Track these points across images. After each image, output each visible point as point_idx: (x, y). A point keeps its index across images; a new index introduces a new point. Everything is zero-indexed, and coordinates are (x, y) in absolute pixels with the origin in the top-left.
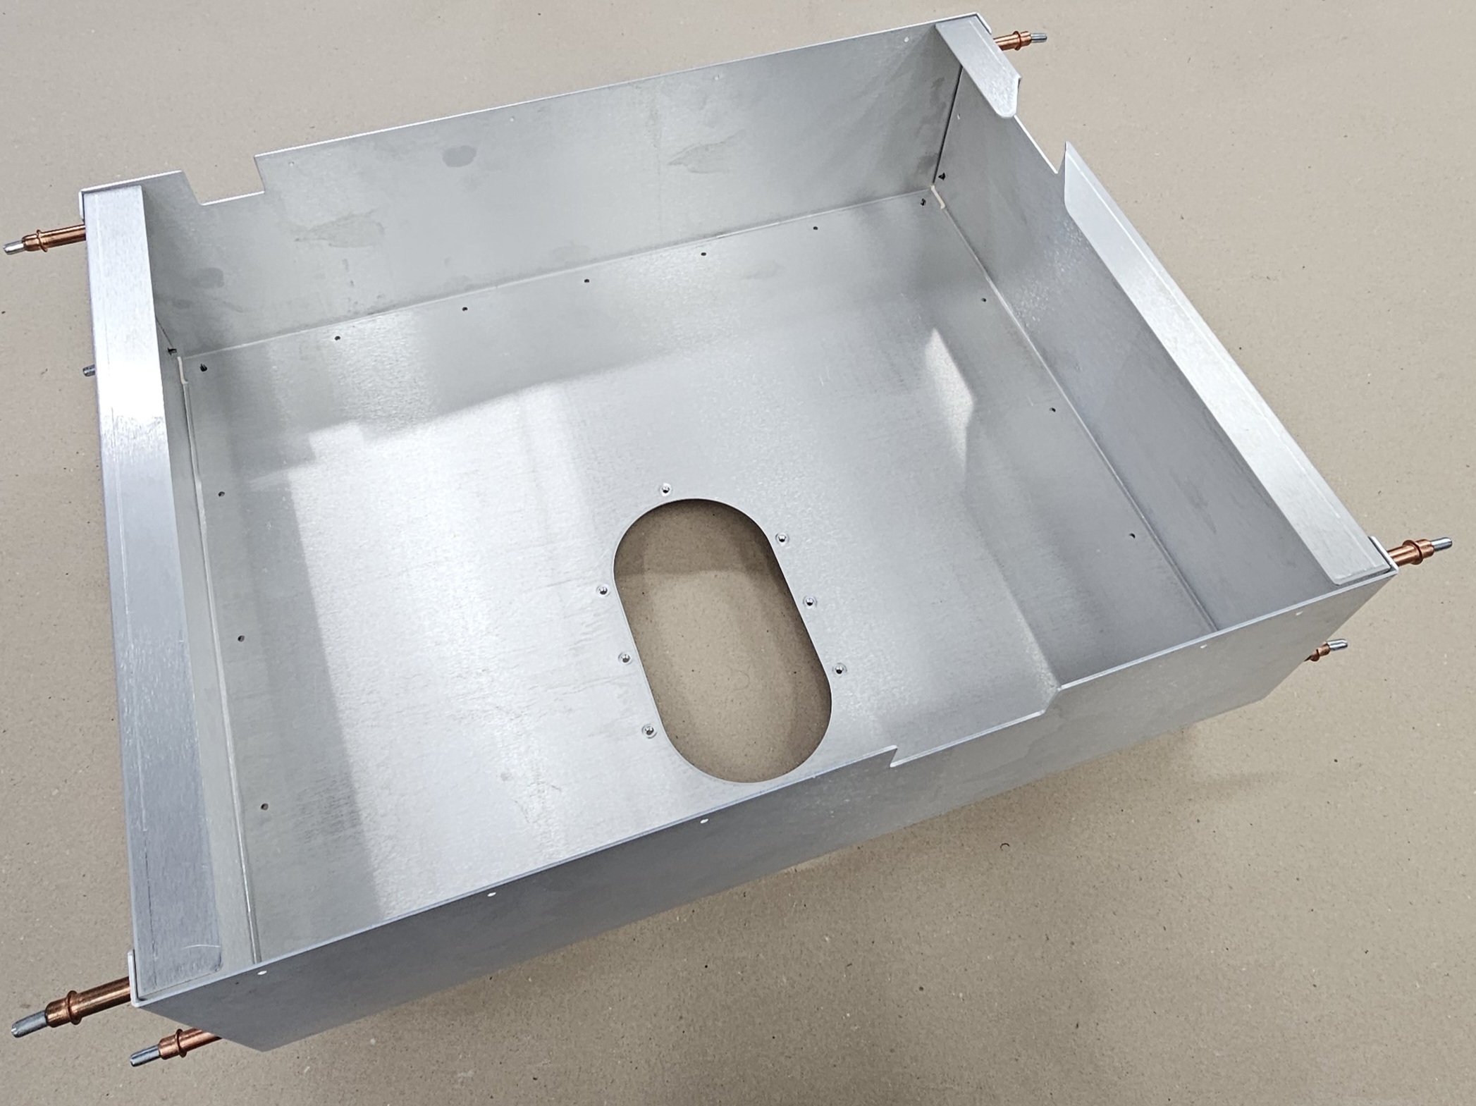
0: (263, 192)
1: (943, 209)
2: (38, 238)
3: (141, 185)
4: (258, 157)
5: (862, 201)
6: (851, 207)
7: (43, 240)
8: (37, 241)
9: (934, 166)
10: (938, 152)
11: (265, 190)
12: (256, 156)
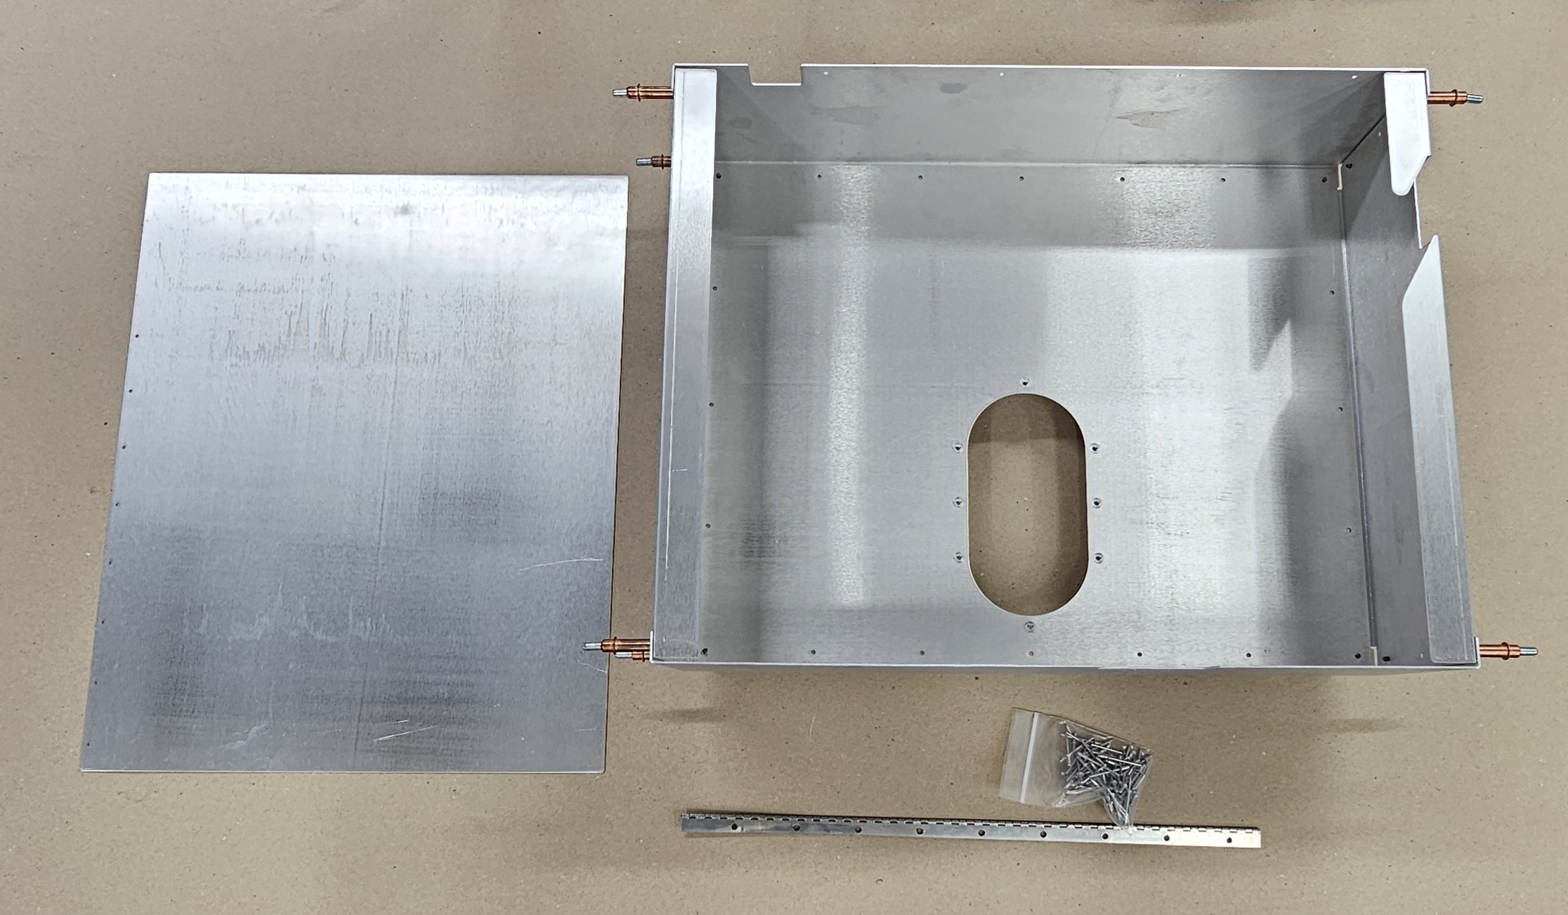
0: (799, 84)
1: (1339, 191)
2: (638, 91)
3: (717, 69)
4: (804, 67)
5: (1268, 165)
6: (1259, 166)
7: (641, 94)
8: (636, 94)
9: (1347, 154)
10: (1354, 145)
11: (802, 82)
12: (803, 65)
